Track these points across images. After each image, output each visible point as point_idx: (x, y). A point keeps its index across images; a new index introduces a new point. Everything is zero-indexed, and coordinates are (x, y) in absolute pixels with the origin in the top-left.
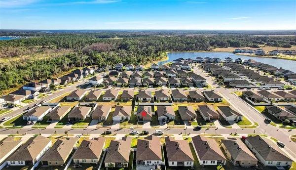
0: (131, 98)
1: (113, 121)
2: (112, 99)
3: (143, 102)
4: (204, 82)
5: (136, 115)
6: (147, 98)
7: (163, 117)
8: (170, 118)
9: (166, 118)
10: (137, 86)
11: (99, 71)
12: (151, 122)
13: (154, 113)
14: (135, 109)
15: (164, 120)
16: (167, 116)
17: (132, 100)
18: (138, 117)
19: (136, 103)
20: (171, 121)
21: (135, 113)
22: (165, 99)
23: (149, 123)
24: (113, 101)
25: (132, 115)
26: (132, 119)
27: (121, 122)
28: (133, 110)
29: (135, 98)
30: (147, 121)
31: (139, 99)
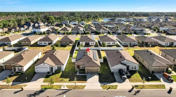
0: (71, 43)
1: (35, 73)
2: (49, 44)
3: (85, 46)
4: (143, 30)
5: (74, 63)
6: (90, 43)
7: (120, 66)
8: (130, 69)
9: (124, 68)
10: (79, 34)
11: (49, 25)
12: (99, 74)
13: (102, 61)
14: (75, 55)
15: (121, 72)
16: (125, 65)
17: (72, 44)
18: (78, 67)
19: (77, 48)
20: (133, 72)
21: (73, 61)
22: (111, 43)
23: (96, 78)
24: (50, 46)
25: (70, 63)
26: (67, 70)
27: (47, 75)
28: (71, 56)
29: (76, 43)
30: (93, 74)
31: (81, 43)
